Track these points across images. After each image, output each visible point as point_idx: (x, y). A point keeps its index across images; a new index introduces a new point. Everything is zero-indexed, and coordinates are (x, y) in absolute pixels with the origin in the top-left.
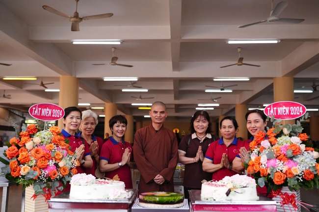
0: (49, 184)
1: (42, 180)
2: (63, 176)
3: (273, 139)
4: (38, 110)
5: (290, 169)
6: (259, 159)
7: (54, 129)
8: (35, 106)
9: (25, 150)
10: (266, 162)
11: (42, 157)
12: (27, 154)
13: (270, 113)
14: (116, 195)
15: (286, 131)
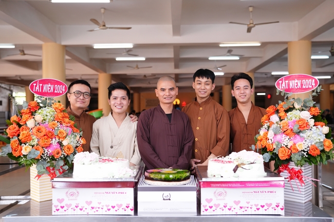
0: (53, 163)
1: (45, 159)
2: (68, 154)
3: (282, 114)
4: (39, 86)
6: (268, 134)
7: (57, 106)
8: (36, 82)
9: (27, 128)
11: (45, 135)
12: (28, 133)
13: (282, 86)
14: (121, 174)
15: (297, 106)
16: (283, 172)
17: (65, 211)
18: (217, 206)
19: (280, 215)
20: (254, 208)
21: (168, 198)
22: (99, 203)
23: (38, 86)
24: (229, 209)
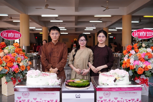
0: (14, 75)
1: (10, 74)
2: (22, 70)
3: (137, 50)
4: (6, 34)
5: (147, 66)
6: (129, 60)
7: (16, 45)
8: (4, 32)
11: (10, 61)
13: (135, 35)
14: (52, 83)
15: (144, 45)
16: (137, 80)
18: (105, 100)
20: (125, 101)
21: (79, 97)
22: (41, 99)
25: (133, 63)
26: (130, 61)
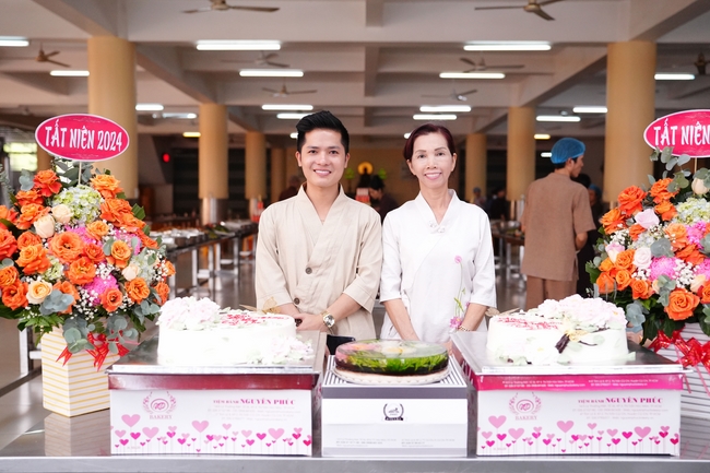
0: (101, 324)
1: (82, 315)
2: (136, 302)
3: (665, 207)
4: (60, 133)
6: (631, 256)
7: (104, 183)
8: (52, 124)
9: (34, 238)
10: (648, 265)
11: (80, 256)
12: (39, 250)
13: (660, 139)
14: (278, 353)
16: (666, 347)
17: (143, 444)
18: (517, 433)
19: (668, 455)
20: (607, 438)
21: (398, 416)
22: (227, 427)
23: (57, 132)
24: (547, 442)
25: (645, 267)
26: (632, 260)
